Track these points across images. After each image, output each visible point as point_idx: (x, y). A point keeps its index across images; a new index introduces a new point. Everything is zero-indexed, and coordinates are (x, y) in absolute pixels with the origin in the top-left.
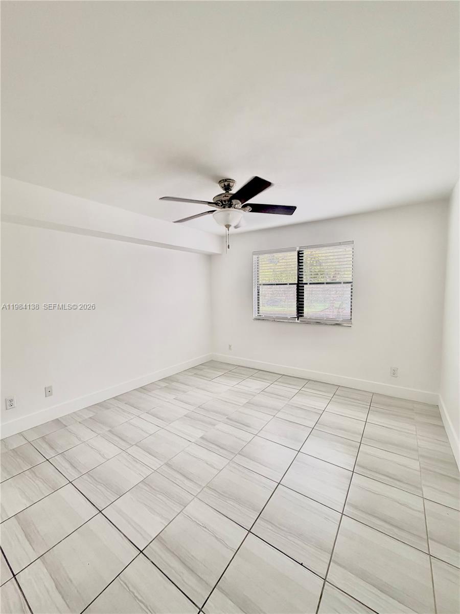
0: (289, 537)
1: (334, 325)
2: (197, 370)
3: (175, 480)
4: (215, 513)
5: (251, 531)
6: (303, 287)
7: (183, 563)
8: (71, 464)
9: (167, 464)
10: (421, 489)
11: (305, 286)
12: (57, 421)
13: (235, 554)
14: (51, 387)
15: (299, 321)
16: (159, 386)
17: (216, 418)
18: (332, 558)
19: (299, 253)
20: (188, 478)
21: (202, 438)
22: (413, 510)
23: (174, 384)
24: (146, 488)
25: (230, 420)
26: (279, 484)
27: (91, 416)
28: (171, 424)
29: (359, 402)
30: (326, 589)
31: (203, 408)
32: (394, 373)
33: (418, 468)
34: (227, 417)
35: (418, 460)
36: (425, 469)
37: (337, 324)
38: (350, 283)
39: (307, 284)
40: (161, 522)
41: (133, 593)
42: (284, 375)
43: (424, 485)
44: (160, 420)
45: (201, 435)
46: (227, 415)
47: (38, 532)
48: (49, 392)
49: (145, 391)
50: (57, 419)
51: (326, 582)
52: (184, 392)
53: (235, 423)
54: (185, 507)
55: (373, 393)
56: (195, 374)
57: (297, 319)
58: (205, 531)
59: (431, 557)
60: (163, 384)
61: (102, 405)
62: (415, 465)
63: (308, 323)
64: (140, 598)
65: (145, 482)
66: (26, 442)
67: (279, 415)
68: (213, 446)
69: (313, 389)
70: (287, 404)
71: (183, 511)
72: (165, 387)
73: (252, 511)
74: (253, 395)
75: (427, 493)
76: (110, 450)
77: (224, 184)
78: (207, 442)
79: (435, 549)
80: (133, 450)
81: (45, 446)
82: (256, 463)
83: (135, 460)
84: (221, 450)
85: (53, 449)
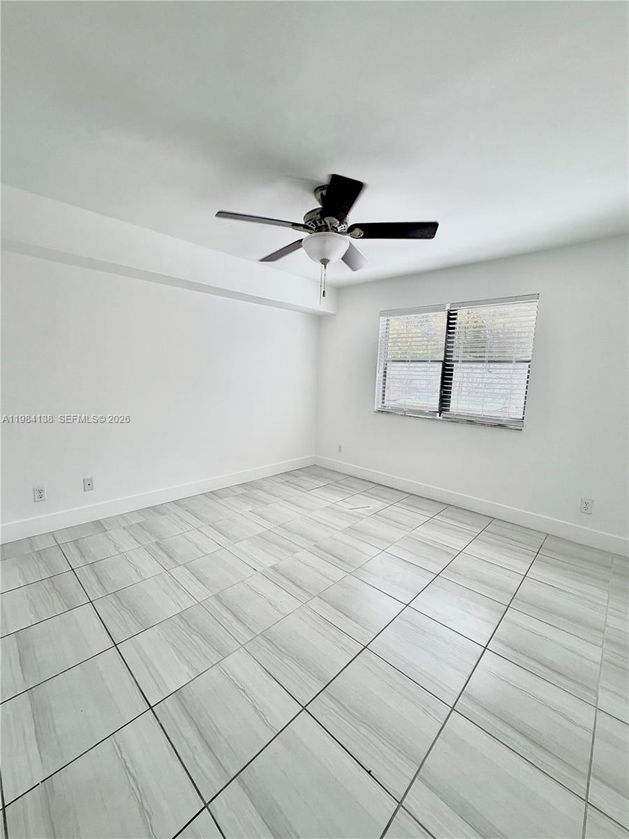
0: (361, 729)
1: (495, 426)
2: (291, 476)
3: (222, 619)
4: (263, 674)
5: (307, 708)
6: (452, 365)
7: (202, 735)
8: (99, 579)
9: (217, 597)
10: (597, 695)
11: (455, 364)
12: (98, 524)
13: (275, 737)
14: (91, 479)
15: (441, 418)
16: (234, 492)
17: (298, 543)
18: (420, 773)
19: (449, 314)
20: (239, 620)
21: (273, 567)
22: (575, 723)
23: (256, 491)
24: (180, 623)
25: (319, 549)
26: (365, 647)
27: (139, 521)
28: (236, 544)
29: (521, 545)
30: (397, 818)
31: (285, 528)
32: (586, 507)
33: (598, 658)
34: (315, 543)
35: (602, 647)
36: (610, 662)
37: (500, 425)
38: (529, 362)
39: (457, 361)
40: (188, 674)
41: (125, 762)
42: (412, 494)
43: (602, 688)
44: (223, 537)
45: (273, 563)
46: (316, 542)
47: (36, 658)
48: (88, 485)
49: (214, 496)
50: (99, 521)
51: (401, 807)
52: (266, 504)
53: (324, 553)
54: (225, 658)
55: (548, 535)
56: (287, 481)
57: (438, 414)
58: (243, 696)
59: (589, 806)
60: (242, 491)
61: (155, 509)
62: (595, 654)
63: (455, 420)
64: (132, 771)
65: (181, 616)
66: (55, 544)
67: (391, 550)
68: (285, 581)
69: (453, 519)
70: (406, 536)
71: (220, 663)
72: (242, 494)
73: (316, 679)
74: (359, 517)
75: (605, 700)
76: (150, 567)
77: (322, 195)
78: (278, 574)
79: (599, 794)
80: (178, 572)
81: (76, 552)
82: (339, 613)
83: (178, 584)
84: (294, 588)
85: (84, 556)
